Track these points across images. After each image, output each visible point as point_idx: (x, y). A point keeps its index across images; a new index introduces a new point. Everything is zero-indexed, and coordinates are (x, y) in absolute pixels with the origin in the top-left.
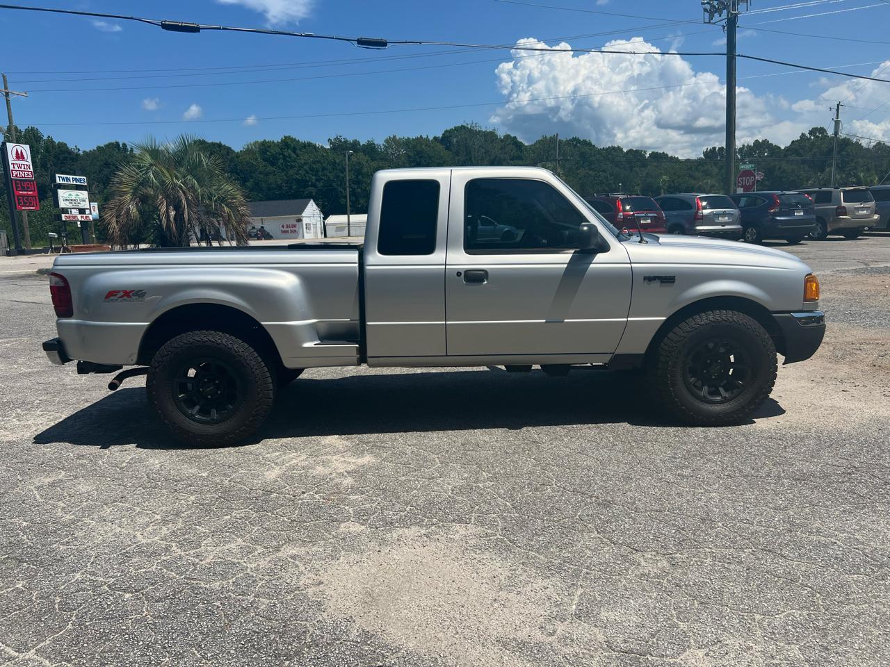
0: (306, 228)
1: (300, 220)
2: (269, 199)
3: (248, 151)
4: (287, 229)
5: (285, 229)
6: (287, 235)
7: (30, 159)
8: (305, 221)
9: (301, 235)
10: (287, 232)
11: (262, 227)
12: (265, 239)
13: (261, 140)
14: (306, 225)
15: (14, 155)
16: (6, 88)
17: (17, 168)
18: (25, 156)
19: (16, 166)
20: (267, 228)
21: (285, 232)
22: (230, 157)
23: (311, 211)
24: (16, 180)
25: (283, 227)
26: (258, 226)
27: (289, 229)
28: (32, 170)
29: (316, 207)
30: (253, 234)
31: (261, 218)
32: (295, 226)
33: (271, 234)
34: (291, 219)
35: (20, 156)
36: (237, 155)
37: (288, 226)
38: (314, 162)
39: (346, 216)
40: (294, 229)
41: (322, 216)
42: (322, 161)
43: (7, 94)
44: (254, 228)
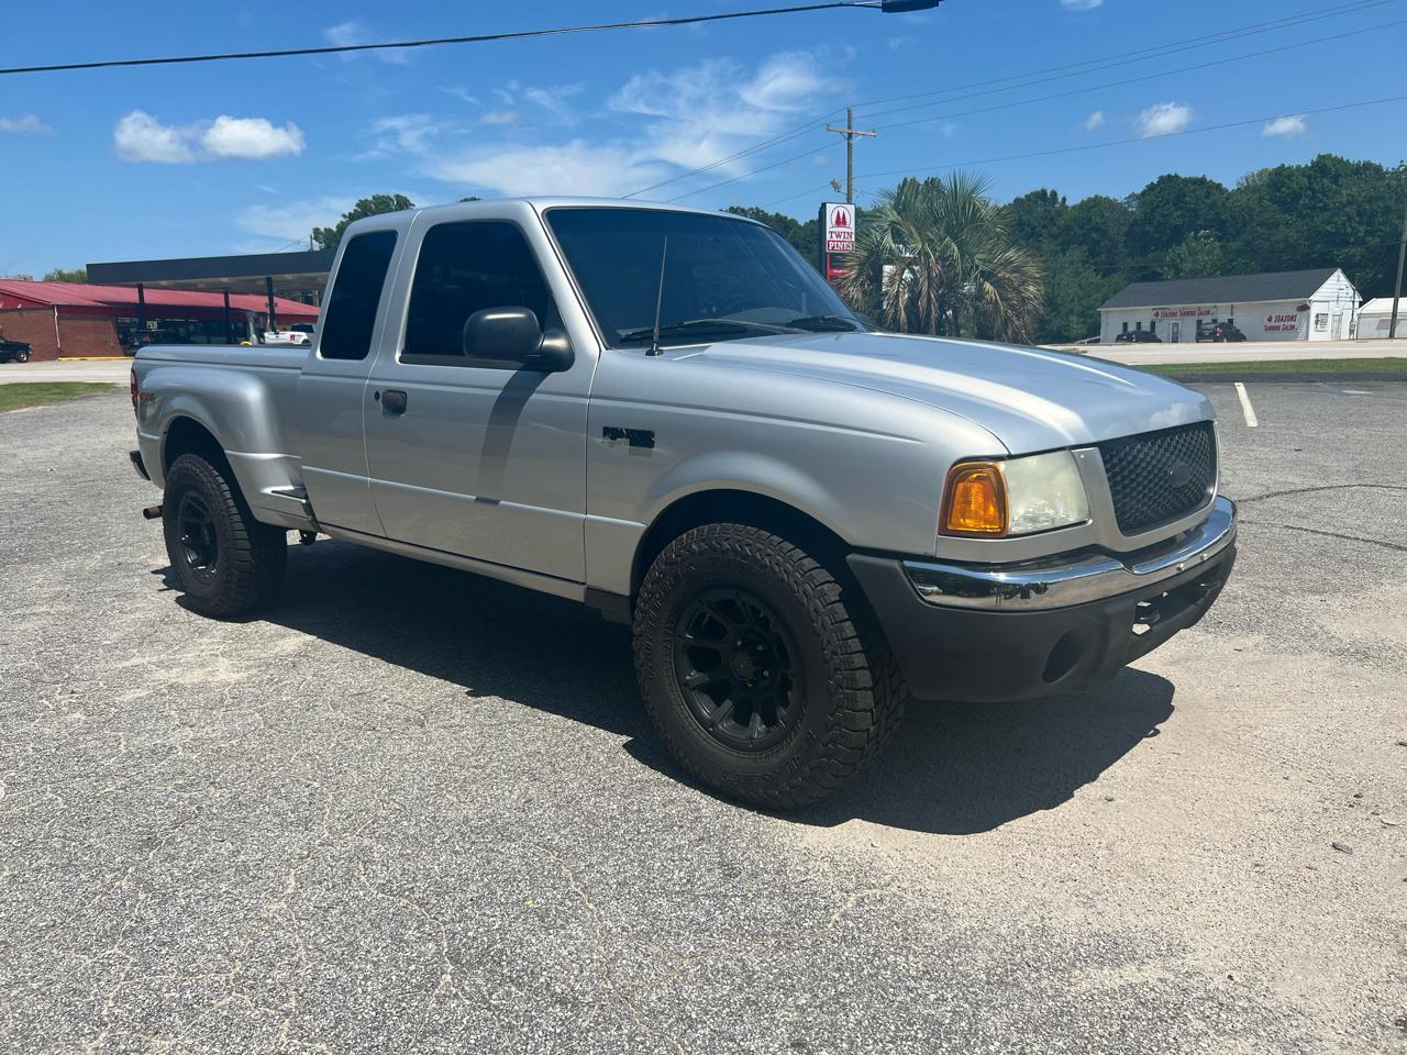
0: (1317, 322)
1: (1305, 308)
2: (1267, 270)
3: (1248, 189)
4: (1277, 324)
5: (1273, 324)
6: (1275, 334)
7: (853, 225)
8: (1315, 309)
9: (1302, 334)
10: (1277, 328)
11: (1231, 321)
12: (1228, 341)
13: (1273, 165)
14: (1317, 316)
15: (834, 220)
16: (849, 127)
17: (834, 238)
18: (848, 220)
19: (834, 235)
20: (1237, 324)
21: (1272, 328)
22: (1209, 201)
23: (1335, 291)
24: (832, 255)
25: (1270, 319)
26: (1223, 318)
27: (1281, 324)
28: (853, 239)
29: (1347, 283)
30: (1207, 333)
31: (1231, 304)
32: (1293, 318)
33: (1242, 332)
34: (1287, 306)
35: (841, 221)
36: (1229, 196)
37: (1279, 319)
38: (1370, 200)
39: (1391, 301)
40: (1290, 323)
41: (1358, 299)
42: (1387, 196)
43: (850, 135)
44: (1215, 321)
